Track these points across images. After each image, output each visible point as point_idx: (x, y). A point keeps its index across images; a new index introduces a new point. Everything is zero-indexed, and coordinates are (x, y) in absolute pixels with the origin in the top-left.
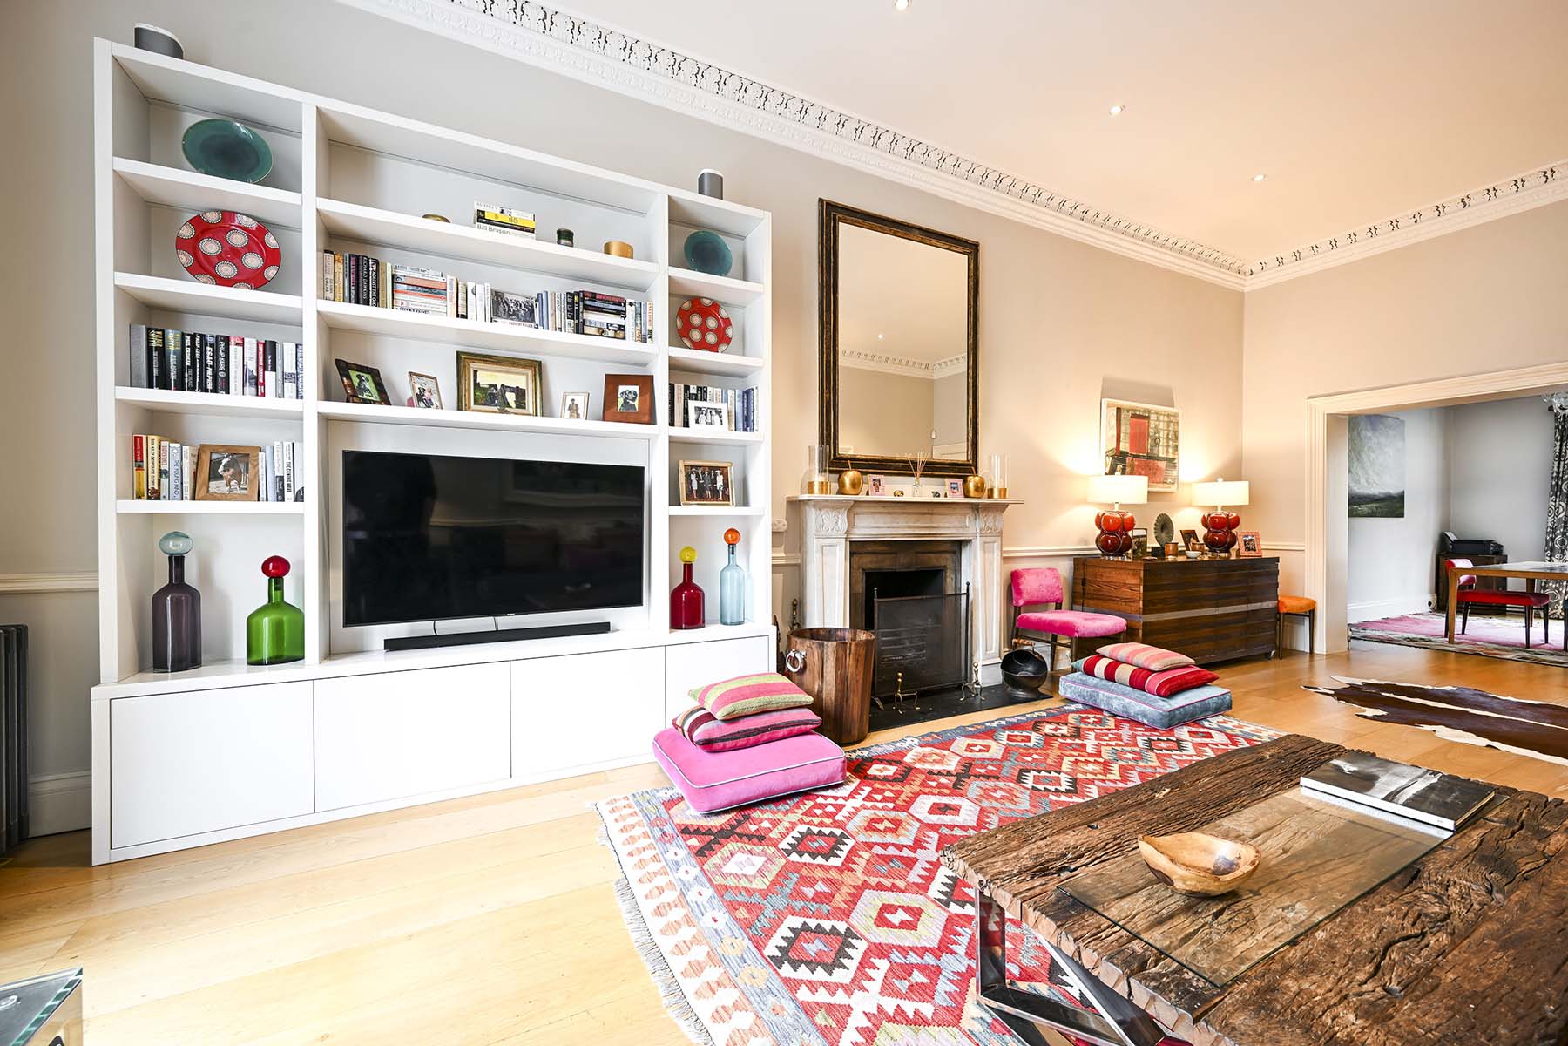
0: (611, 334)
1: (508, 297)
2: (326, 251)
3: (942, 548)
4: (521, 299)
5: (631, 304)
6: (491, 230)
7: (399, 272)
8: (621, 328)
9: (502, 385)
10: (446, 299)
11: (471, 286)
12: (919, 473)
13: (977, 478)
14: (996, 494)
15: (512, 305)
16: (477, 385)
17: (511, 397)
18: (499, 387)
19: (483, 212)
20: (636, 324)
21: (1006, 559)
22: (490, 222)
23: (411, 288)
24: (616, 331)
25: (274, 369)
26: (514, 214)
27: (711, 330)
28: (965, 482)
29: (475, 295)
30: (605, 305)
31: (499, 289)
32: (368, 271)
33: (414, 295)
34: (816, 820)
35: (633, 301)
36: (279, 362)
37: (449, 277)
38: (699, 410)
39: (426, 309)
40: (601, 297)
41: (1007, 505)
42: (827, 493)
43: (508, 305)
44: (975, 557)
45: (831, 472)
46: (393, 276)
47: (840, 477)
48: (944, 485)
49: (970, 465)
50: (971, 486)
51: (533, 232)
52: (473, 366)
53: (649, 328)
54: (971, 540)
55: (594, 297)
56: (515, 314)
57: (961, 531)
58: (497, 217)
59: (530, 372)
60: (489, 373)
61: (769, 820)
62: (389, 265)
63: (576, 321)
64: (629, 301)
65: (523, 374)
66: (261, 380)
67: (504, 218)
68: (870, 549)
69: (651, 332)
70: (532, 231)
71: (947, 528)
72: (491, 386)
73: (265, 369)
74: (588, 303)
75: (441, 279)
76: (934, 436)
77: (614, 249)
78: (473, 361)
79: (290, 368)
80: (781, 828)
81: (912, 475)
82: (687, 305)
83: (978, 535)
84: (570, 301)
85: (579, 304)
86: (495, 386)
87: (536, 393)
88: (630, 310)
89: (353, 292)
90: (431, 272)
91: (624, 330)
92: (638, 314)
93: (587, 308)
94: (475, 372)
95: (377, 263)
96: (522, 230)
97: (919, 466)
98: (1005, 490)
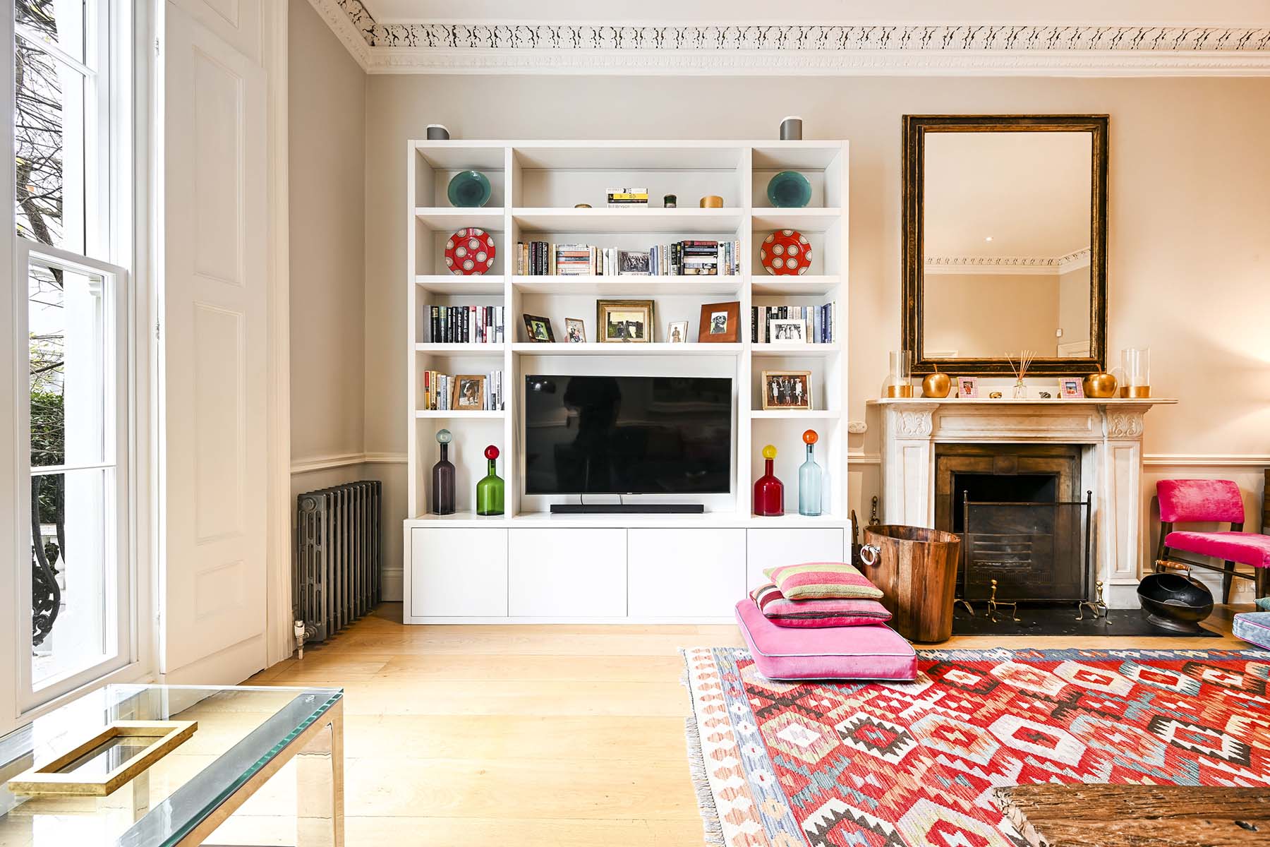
0: (706, 272)
1: (631, 255)
2: (519, 243)
3: (1054, 452)
4: (640, 255)
5: (722, 245)
6: (617, 207)
7: (561, 249)
8: (714, 266)
9: (627, 322)
10: (589, 263)
11: (605, 251)
12: (1021, 373)
13: (1103, 376)
14: (1133, 393)
15: (633, 260)
16: (610, 323)
17: (633, 330)
18: (624, 323)
19: (612, 195)
20: (726, 261)
21: (1147, 468)
22: (617, 201)
23: (568, 259)
24: (709, 269)
25: (491, 325)
26: (634, 191)
27: (792, 257)
28: (1086, 380)
29: (608, 257)
30: (701, 250)
31: (623, 250)
32: (542, 252)
33: (570, 263)
34: (878, 712)
35: (723, 243)
36: (494, 320)
37: (591, 247)
38: (780, 327)
39: (576, 272)
40: (698, 244)
41: (1150, 405)
42: (908, 396)
43: (630, 261)
44: (1101, 463)
45: (913, 376)
46: (557, 252)
47: (924, 380)
48: (1058, 384)
49: (1095, 362)
50: (1096, 384)
51: (646, 202)
52: (608, 309)
53: (736, 263)
54: (1095, 445)
55: (692, 244)
56: (635, 267)
57: (1080, 434)
58: (621, 196)
59: (646, 310)
60: (618, 313)
61: (830, 699)
62: (554, 245)
63: (679, 266)
64: (720, 243)
65: (641, 311)
66: (484, 333)
67: (626, 197)
68: (960, 451)
69: (738, 265)
70: (646, 201)
71: (1061, 431)
72: (619, 323)
73: (487, 325)
74: (687, 250)
75: (586, 249)
76: (1059, 334)
77: (707, 203)
78: (607, 305)
79: (499, 324)
80: (840, 710)
81: (1014, 376)
82: (770, 239)
83: (1106, 439)
84: (674, 250)
85: (680, 252)
86: (622, 323)
87: (650, 325)
88: (721, 251)
89: (534, 268)
90: (580, 246)
91: (716, 267)
92: (728, 252)
93: (687, 254)
94: (609, 314)
95: (547, 245)
96: (638, 202)
97: (1022, 366)
98: (1147, 388)
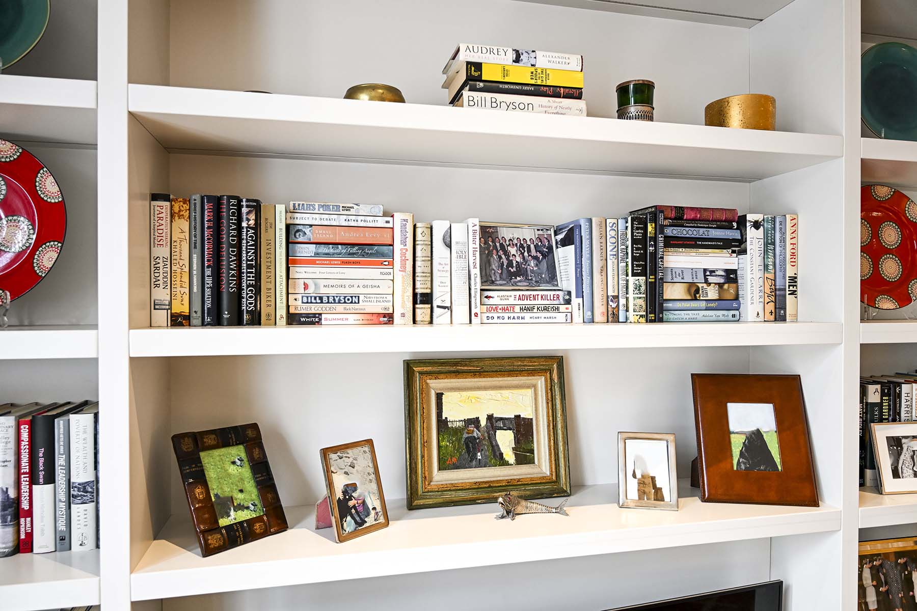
0: (712, 293)
1: (506, 234)
2: (155, 197)
4: (528, 234)
5: (757, 225)
6: (495, 105)
7: (301, 219)
8: (731, 276)
9: (490, 418)
10: (391, 264)
11: (440, 229)
15: (513, 250)
16: (442, 423)
17: (505, 440)
18: (483, 422)
19: (478, 66)
20: (766, 267)
22: (494, 87)
23: (323, 249)
24: (720, 285)
25: (50, 479)
26: (543, 60)
27: (888, 251)
29: (449, 246)
30: (701, 232)
31: (490, 220)
32: (239, 228)
33: (330, 264)
35: (759, 217)
36: (60, 461)
37: (398, 217)
38: (895, 443)
39: (348, 291)
40: (692, 215)
43: (506, 253)
46: (288, 227)
51: (579, 97)
52: (435, 385)
53: (790, 272)
55: (679, 215)
56: (521, 271)
58: (505, 72)
59: (540, 382)
60: (465, 394)
62: (280, 208)
63: (651, 279)
64: (751, 217)
65: (528, 387)
66: (25, 505)
67: (519, 74)
69: (794, 280)
70: (574, 94)
72: (468, 422)
73: (33, 481)
74: (669, 231)
75: (381, 222)
77: (735, 114)
78: (436, 375)
79: (82, 474)
84: (639, 234)
85: (655, 239)
86: (476, 422)
87: (555, 427)
88: (754, 237)
89: (209, 281)
90: (364, 209)
91: (735, 281)
92: (769, 244)
93: (673, 243)
94: (439, 396)
95: (256, 207)
96: (557, 96)
